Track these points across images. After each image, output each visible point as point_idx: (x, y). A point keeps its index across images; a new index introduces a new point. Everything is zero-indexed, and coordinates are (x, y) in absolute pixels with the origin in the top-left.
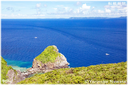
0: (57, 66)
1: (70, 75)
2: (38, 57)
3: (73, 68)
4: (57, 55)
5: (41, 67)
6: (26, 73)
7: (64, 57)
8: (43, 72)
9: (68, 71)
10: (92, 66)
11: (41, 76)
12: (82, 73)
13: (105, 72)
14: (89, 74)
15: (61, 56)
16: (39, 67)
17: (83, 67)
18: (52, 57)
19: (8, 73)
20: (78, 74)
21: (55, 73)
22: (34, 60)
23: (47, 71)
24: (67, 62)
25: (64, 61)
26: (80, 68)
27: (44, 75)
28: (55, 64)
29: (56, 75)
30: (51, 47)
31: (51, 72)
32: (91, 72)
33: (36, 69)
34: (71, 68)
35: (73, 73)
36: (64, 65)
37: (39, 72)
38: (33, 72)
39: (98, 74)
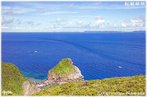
0: (71, 78)
1: (84, 88)
2: (52, 69)
3: (87, 81)
4: (72, 67)
5: (55, 79)
6: (41, 85)
7: (78, 70)
8: (58, 85)
9: (82, 84)
10: (107, 79)
11: (55, 88)
12: (96, 85)
13: (120, 86)
14: (104, 87)
15: (76, 69)
16: (53, 79)
17: (98, 80)
18: (67, 70)
19: (24, 84)
20: (92, 87)
21: (69, 86)
22: (49, 72)
23: (61, 83)
24: (80, 75)
25: (78, 74)
26: (94, 80)
27: (59, 87)
28: (69, 76)
29: (70, 87)
30: (66, 60)
31: (65, 84)
32: (106, 85)
33: (51, 81)
34: (85, 81)
35: (87, 85)
36: (78, 77)
37: (53, 84)
38: (47, 84)
39: (112, 87)
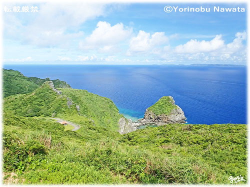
0: (172, 119)
1: (187, 132)
2: (151, 108)
3: (191, 125)
4: (173, 107)
5: (153, 118)
6: (137, 124)
7: (181, 111)
8: (156, 126)
9: (185, 128)
10: (217, 125)
11: (152, 129)
12: (203, 131)
13: (234, 135)
14: (212, 134)
15: (178, 109)
16: (151, 118)
17: (205, 125)
18: (167, 109)
19: (119, 121)
20: (197, 133)
21: (169, 128)
22: (147, 110)
23: (160, 124)
24: (184, 117)
25: (180, 115)
26: (201, 125)
27: (157, 128)
28: (169, 117)
29: (170, 130)
30: (167, 98)
31: (165, 126)
32: (215, 132)
33: (149, 120)
34: (189, 125)
35: (190, 130)
36: (180, 119)
37: (151, 124)
38: (144, 123)
39: (223, 135)
